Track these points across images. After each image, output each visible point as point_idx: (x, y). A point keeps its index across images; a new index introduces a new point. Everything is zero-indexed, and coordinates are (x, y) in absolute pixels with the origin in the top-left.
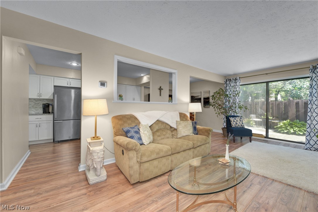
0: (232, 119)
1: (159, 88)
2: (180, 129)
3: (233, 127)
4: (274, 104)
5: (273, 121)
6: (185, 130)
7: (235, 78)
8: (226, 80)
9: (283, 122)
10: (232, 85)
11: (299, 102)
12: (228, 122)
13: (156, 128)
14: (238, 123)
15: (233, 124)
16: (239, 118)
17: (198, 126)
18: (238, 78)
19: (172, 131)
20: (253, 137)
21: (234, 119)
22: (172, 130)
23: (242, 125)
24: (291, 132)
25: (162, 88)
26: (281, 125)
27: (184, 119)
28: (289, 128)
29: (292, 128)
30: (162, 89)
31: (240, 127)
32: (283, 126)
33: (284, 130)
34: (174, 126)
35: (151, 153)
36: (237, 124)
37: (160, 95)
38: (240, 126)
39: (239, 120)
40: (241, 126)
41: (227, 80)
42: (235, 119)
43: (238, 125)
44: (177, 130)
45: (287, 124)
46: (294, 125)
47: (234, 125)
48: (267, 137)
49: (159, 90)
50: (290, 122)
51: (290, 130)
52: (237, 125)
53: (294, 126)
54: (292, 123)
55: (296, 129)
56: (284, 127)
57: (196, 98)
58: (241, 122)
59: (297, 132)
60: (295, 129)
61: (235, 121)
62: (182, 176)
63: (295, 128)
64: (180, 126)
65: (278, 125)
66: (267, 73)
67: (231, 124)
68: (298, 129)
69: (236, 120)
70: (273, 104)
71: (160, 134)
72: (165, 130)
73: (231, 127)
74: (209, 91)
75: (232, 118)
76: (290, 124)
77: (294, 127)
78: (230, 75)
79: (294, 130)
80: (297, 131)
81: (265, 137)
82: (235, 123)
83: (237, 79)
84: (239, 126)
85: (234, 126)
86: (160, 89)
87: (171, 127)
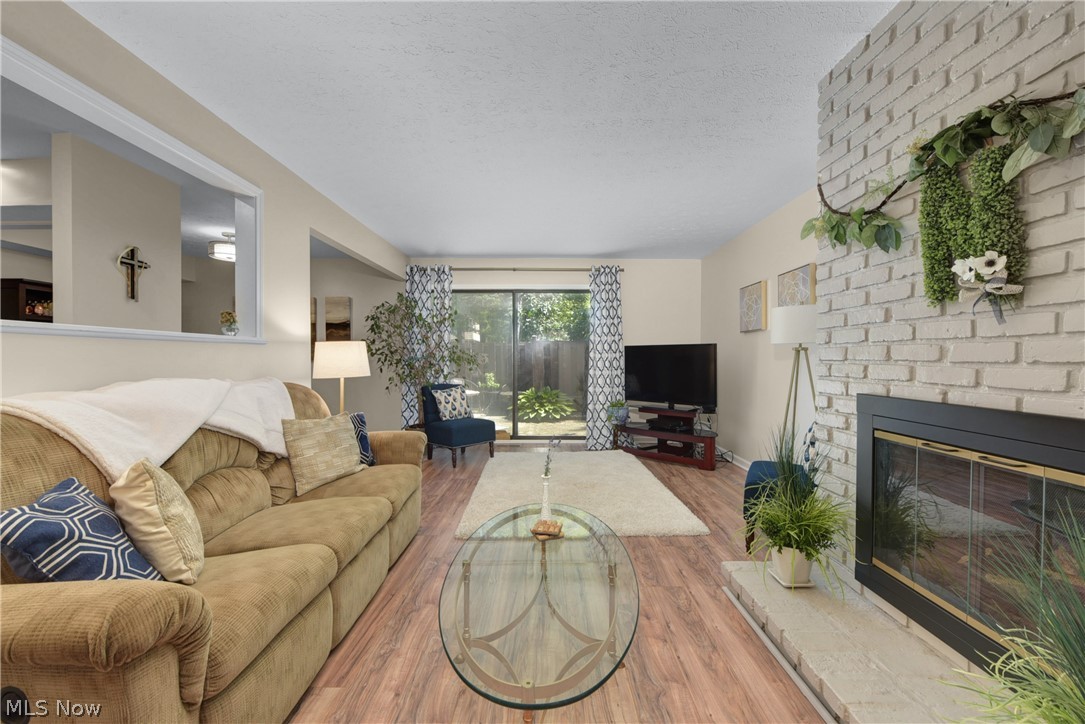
0: (439, 395)
1: (123, 254)
2: (309, 453)
3: (444, 419)
6: (333, 457)
7: (439, 270)
8: (412, 270)
9: (524, 394)
10: (430, 287)
12: (429, 405)
13: (194, 469)
14: (457, 405)
15: (446, 412)
16: (459, 391)
17: (370, 434)
18: (447, 270)
19: (265, 472)
20: (497, 442)
21: (445, 394)
22: (265, 467)
23: (468, 410)
24: (542, 416)
25: (140, 256)
26: (522, 401)
27: (310, 412)
28: (538, 408)
29: (542, 405)
30: (143, 265)
31: (464, 418)
32: (527, 404)
33: (528, 414)
34: (275, 444)
35: (263, 613)
36: (454, 409)
37: (133, 297)
38: (463, 413)
39: (458, 396)
40: (466, 414)
41: (415, 269)
42: (450, 395)
43: (459, 411)
44: (294, 461)
45: (532, 399)
46: (545, 398)
47: (447, 414)
48: (515, 436)
49: (124, 268)
50: (536, 392)
51: (539, 411)
52: (455, 413)
53: (545, 402)
54: (540, 395)
55: (549, 409)
56: (527, 408)
59: (552, 414)
60: (547, 409)
62: (392, 650)
63: (548, 406)
64: (304, 443)
66: (515, 267)
67: (437, 411)
68: (553, 407)
69: (452, 397)
71: (218, 498)
72: (239, 475)
73: (440, 419)
74: (350, 300)
75: (440, 391)
77: (545, 404)
78: (424, 255)
79: (546, 411)
80: (551, 411)
81: (512, 438)
82: (449, 406)
83: (444, 272)
84: (461, 415)
85: (448, 417)
86: (132, 263)
87: (262, 454)
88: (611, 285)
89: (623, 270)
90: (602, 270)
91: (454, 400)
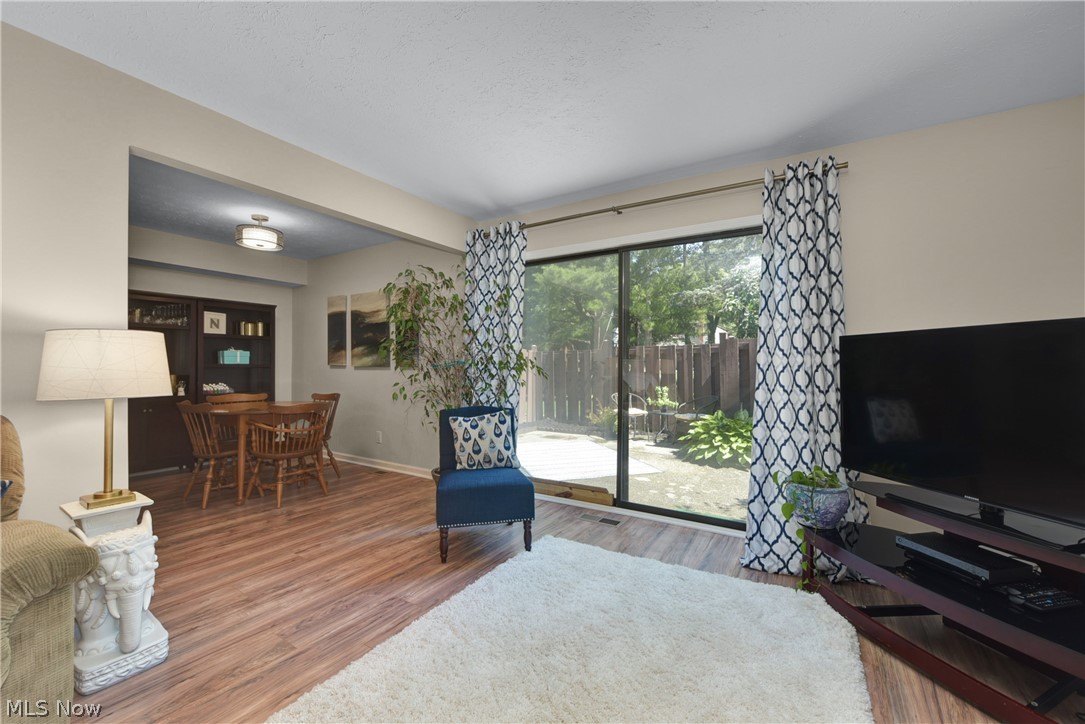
0: (459, 426)
3: (459, 466)
4: (685, 356)
5: (678, 416)
8: (474, 238)
9: (704, 420)
11: (748, 345)
14: (484, 445)
15: (463, 454)
16: (495, 419)
21: (468, 425)
23: (506, 453)
24: (725, 457)
26: (697, 430)
28: (719, 444)
29: (727, 440)
31: (495, 467)
32: (703, 436)
33: (703, 451)
36: (478, 452)
38: (494, 459)
39: (489, 429)
40: (500, 460)
41: (478, 235)
42: (474, 427)
43: (486, 456)
45: (713, 429)
46: (735, 429)
47: (464, 458)
48: (621, 498)
50: (722, 419)
51: (721, 449)
52: (479, 458)
53: (733, 436)
54: (727, 425)
55: (738, 447)
57: (368, 320)
58: (500, 443)
59: (742, 455)
60: (734, 446)
61: (474, 434)
63: (736, 441)
65: (691, 431)
67: (453, 454)
68: (744, 445)
69: (478, 430)
70: (682, 355)
73: (454, 466)
75: (460, 419)
76: (724, 426)
77: (733, 439)
78: (490, 215)
79: (731, 450)
80: (741, 451)
81: (615, 503)
82: (469, 446)
83: (511, 233)
84: (490, 462)
85: (465, 465)
88: (813, 201)
89: (845, 165)
90: (790, 174)
91: (480, 436)
